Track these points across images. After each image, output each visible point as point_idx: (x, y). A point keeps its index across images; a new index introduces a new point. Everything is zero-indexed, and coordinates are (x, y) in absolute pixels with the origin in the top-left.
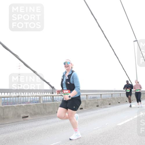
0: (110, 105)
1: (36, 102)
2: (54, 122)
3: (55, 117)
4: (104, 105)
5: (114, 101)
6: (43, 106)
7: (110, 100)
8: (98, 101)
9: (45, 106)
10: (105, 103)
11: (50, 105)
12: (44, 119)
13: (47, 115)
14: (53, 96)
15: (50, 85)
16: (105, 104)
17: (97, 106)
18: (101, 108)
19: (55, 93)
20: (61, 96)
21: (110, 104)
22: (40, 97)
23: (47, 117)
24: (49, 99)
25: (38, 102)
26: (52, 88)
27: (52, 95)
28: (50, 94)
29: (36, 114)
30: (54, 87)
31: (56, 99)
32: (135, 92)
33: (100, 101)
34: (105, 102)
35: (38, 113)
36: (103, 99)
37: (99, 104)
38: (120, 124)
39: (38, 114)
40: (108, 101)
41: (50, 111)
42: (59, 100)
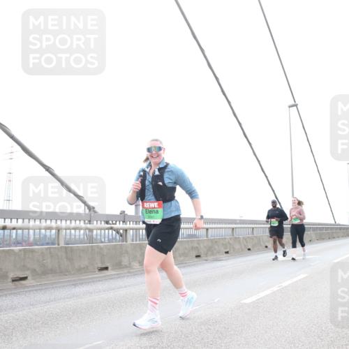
0: (227, 255)
1: (48, 244)
2: (91, 293)
3: (93, 282)
4: (213, 254)
5: (237, 246)
6: (66, 253)
7: (229, 242)
8: (198, 244)
9: (70, 252)
10: (215, 249)
11: (84, 250)
12: (66, 284)
13: (73, 274)
14: (91, 230)
15: (85, 203)
16: (215, 252)
17: (198, 256)
18: (206, 260)
19: (95, 222)
20: (110, 231)
21: (227, 252)
22: (59, 231)
23: (74, 281)
24: (82, 237)
25: (53, 244)
26: (90, 210)
27: (89, 226)
28: (85, 223)
29: (48, 274)
30: (94, 208)
31: (99, 237)
32: (290, 226)
33: (205, 245)
34: (216, 247)
35: (51, 270)
36: (212, 240)
37: (202, 252)
38: (248, 301)
39: (53, 271)
40: (223, 244)
41: (82, 266)
42: (106, 239)
